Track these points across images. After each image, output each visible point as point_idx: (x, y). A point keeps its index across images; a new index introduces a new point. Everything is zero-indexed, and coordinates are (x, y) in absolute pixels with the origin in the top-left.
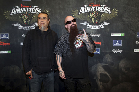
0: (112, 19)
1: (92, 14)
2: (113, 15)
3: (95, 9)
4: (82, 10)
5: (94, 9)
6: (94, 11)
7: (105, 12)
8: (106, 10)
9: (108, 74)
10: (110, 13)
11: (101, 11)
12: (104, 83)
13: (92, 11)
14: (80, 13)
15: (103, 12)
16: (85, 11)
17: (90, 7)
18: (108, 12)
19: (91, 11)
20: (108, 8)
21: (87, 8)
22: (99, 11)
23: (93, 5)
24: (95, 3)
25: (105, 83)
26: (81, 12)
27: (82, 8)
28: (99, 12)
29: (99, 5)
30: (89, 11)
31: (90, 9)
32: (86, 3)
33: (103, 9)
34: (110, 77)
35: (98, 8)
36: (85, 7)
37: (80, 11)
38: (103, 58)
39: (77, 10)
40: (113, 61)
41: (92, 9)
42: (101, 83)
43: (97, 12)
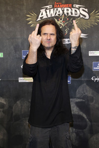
0: (91, 27)
1: (58, 20)
2: (93, 21)
3: (63, 13)
4: (42, 14)
5: (61, 12)
6: (62, 15)
7: (80, 16)
8: (80, 13)
9: (85, 116)
10: (87, 17)
11: (74, 15)
12: (79, 130)
13: (59, 15)
14: (39, 19)
15: (77, 16)
16: (47, 15)
17: (55, 9)
18: (85, 16)
19: (57, 15)
20: (84, 9)
21: (50, 11)
22: (70, 14)
23: (60, 5)
24: (64, 2)
25: (81, 130)
26: (41, 18)
27: (43, 11)
28: (70, 17)
29: (70, 5)
30: (53, 15)
31: (55, 12)
32: (48, 2)
33: (76, 11)
34: (87, 120)
35: (68, 11)
36: (47, 9)
37: (40, 16)
38: (76, 91)
39: (34, 14)
40: (92, 96)
41: (59, 12)
42: (74, 130)
43: (66, 17)
